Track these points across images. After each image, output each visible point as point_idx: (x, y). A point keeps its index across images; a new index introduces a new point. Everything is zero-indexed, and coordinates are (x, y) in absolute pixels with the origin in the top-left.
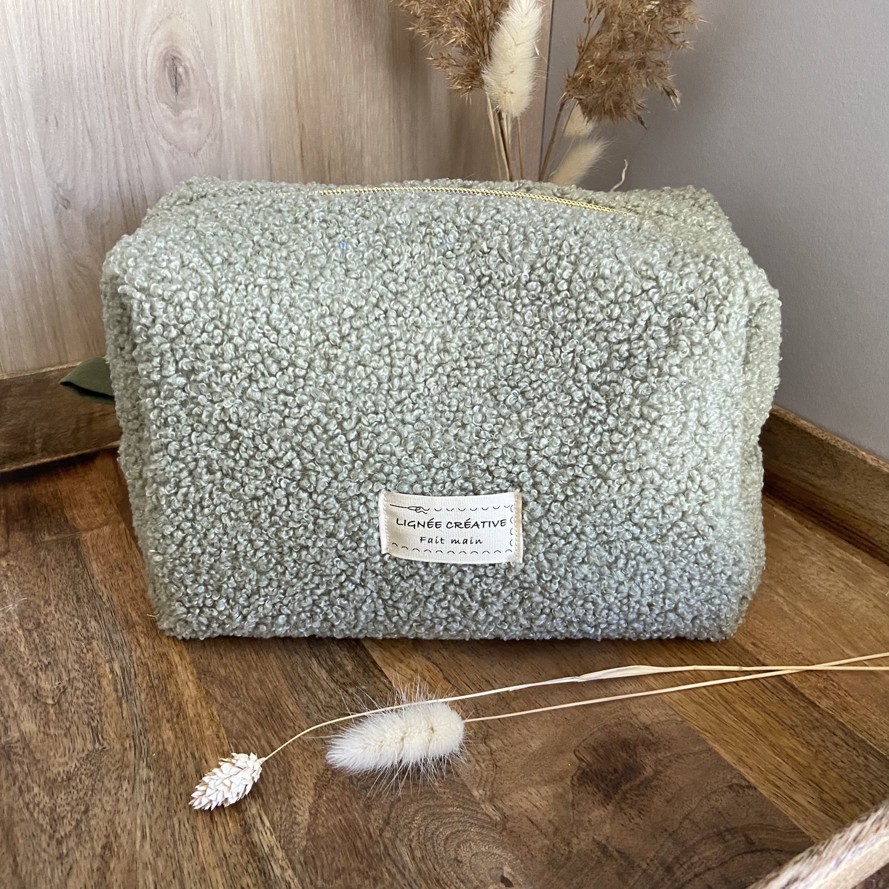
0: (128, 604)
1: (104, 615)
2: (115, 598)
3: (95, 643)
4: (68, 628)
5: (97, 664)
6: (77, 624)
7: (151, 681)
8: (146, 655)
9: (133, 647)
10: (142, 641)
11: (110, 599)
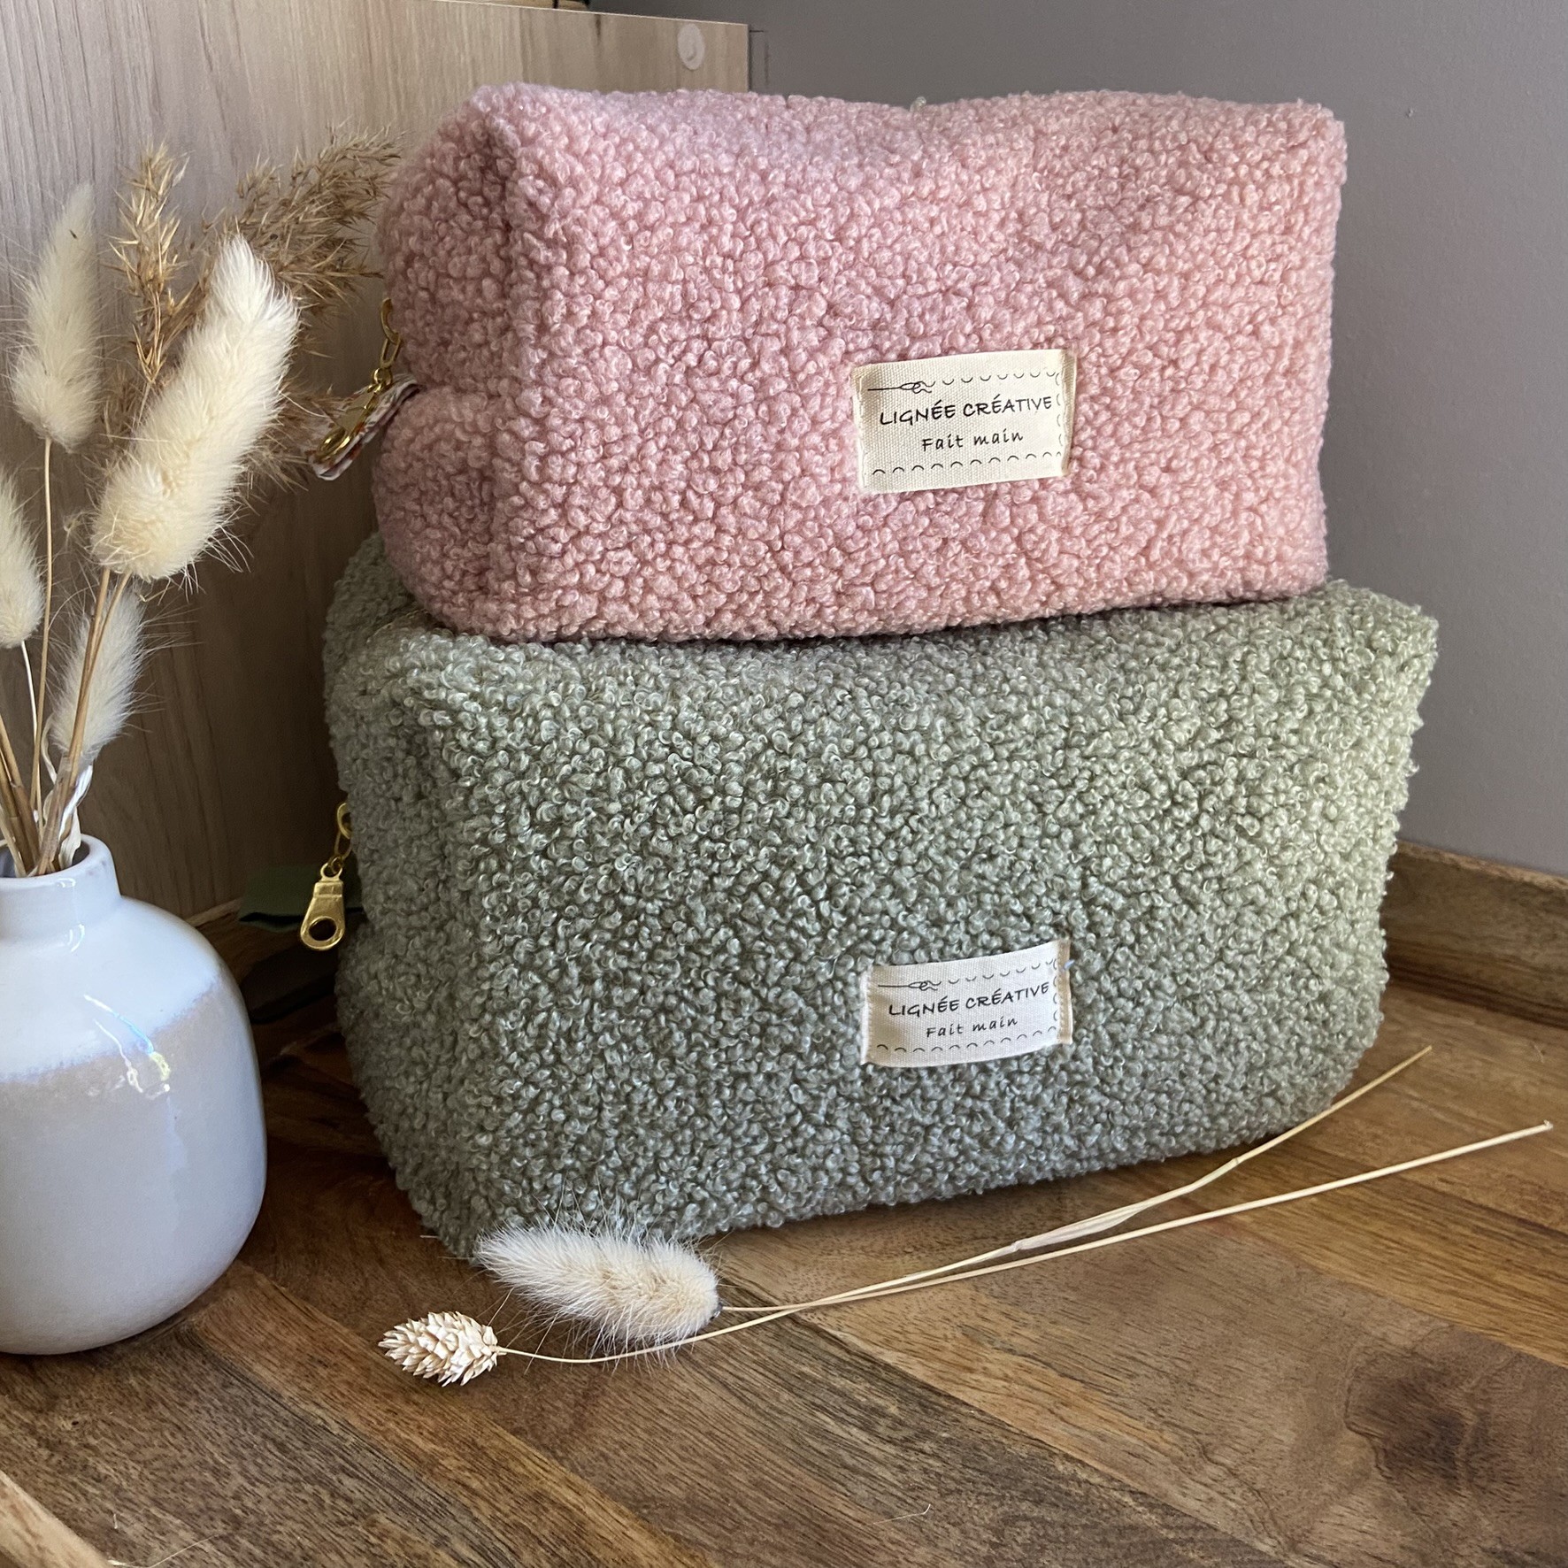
0: (392, 1425)
1: (357, 1458)
2: (355, 1421)
3: (382, 1519)
4: (303, 1507)
5: (419, 1557)
6: (315, 1495)
7: (554, 1554)
8: (506, 1509)
9: (466, 1501)
10: (475, 1484)
11: (347, 1426)
